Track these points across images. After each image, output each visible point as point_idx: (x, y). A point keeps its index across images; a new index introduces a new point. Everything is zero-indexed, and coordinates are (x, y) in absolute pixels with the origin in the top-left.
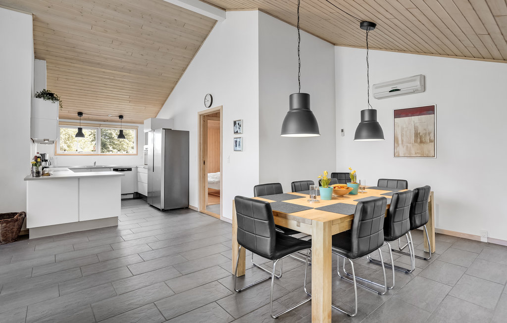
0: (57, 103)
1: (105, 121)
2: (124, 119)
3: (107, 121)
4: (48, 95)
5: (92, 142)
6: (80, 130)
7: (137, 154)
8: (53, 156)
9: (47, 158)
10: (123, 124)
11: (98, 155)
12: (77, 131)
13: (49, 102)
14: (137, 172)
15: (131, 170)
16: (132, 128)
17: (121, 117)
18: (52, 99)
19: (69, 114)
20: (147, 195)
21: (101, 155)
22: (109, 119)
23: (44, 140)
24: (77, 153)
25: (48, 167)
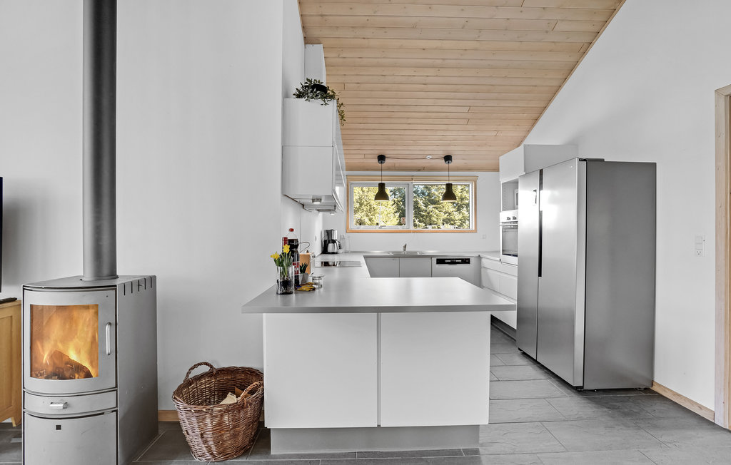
0: (332, 105)
1: (419, 170)
2: (454, 162)
3: (423, 169)
4: (316, 90)
5: (396, 214)
6: (382, 186)
7: (475, 231)
8: (343, 233)
9: (335, 237)
10: (451, 173)
11: (409, 232)
12: (377, 189)
13: (317, 103)
14: (480, 267)
15: (469, 263)
16: (466, 179)
17: (448, 158)
18: (324, 98)
19: (365, 161)
20: (514, 326)
21: (414, 232)
22: (428, 165)
23: (313, 201)
24: (377, 228)
25: (337, 253)
